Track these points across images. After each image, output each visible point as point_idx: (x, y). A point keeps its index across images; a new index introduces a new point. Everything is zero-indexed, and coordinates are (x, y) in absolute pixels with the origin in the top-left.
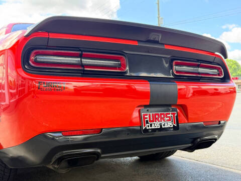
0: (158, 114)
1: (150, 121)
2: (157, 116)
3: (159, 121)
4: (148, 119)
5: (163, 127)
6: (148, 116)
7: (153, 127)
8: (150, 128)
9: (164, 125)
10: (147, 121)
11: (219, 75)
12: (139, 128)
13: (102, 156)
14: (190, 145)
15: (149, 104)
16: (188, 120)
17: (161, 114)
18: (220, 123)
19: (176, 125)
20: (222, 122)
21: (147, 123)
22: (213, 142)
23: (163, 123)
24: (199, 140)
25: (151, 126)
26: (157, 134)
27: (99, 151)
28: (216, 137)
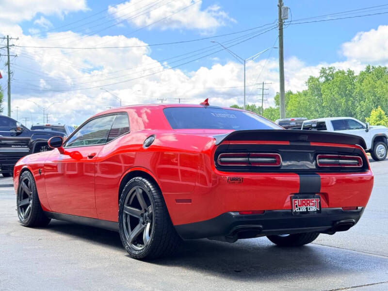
0: (305, 200)
1: (299, 206)
2: (304, 202)
3: (305, 206)
4: (297, 204)
5: (309, 210)
6: (297, 202)
7: (301, 210)
8: (299, 211)
9: (309, 209)
10: (297, 206)
11: (358, 165)
12: (290, 211)
13: (263, 231)
14: (330, 227)
15: (298, 192)
16: (328, 205)
17: (307, 200)
18: (357, 209)
19: (319, 209)
20: (359, 208)
21: (297, 207)
22: (351, 226)
23: (308, 207)
24: (338, 223)
25: (299, 209)
26: (304, 216)
27: (261, 226)
28: (354, 220)
